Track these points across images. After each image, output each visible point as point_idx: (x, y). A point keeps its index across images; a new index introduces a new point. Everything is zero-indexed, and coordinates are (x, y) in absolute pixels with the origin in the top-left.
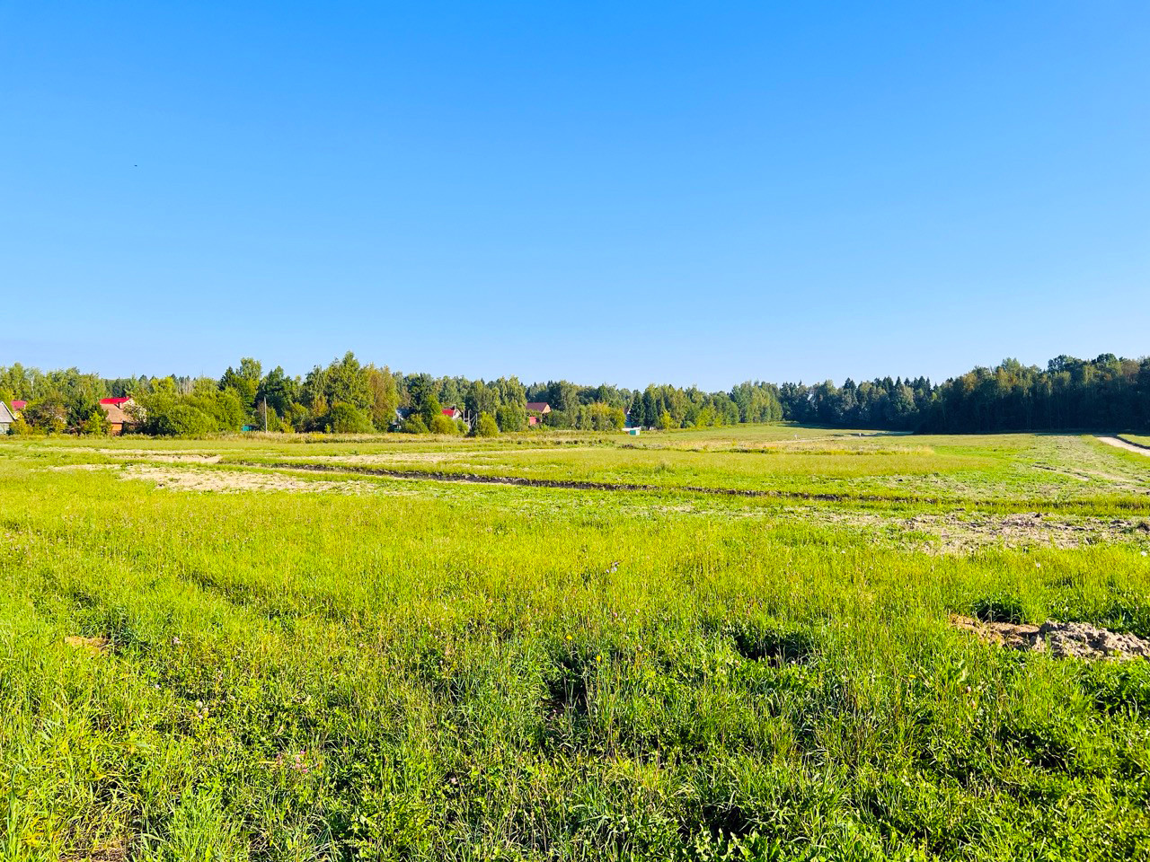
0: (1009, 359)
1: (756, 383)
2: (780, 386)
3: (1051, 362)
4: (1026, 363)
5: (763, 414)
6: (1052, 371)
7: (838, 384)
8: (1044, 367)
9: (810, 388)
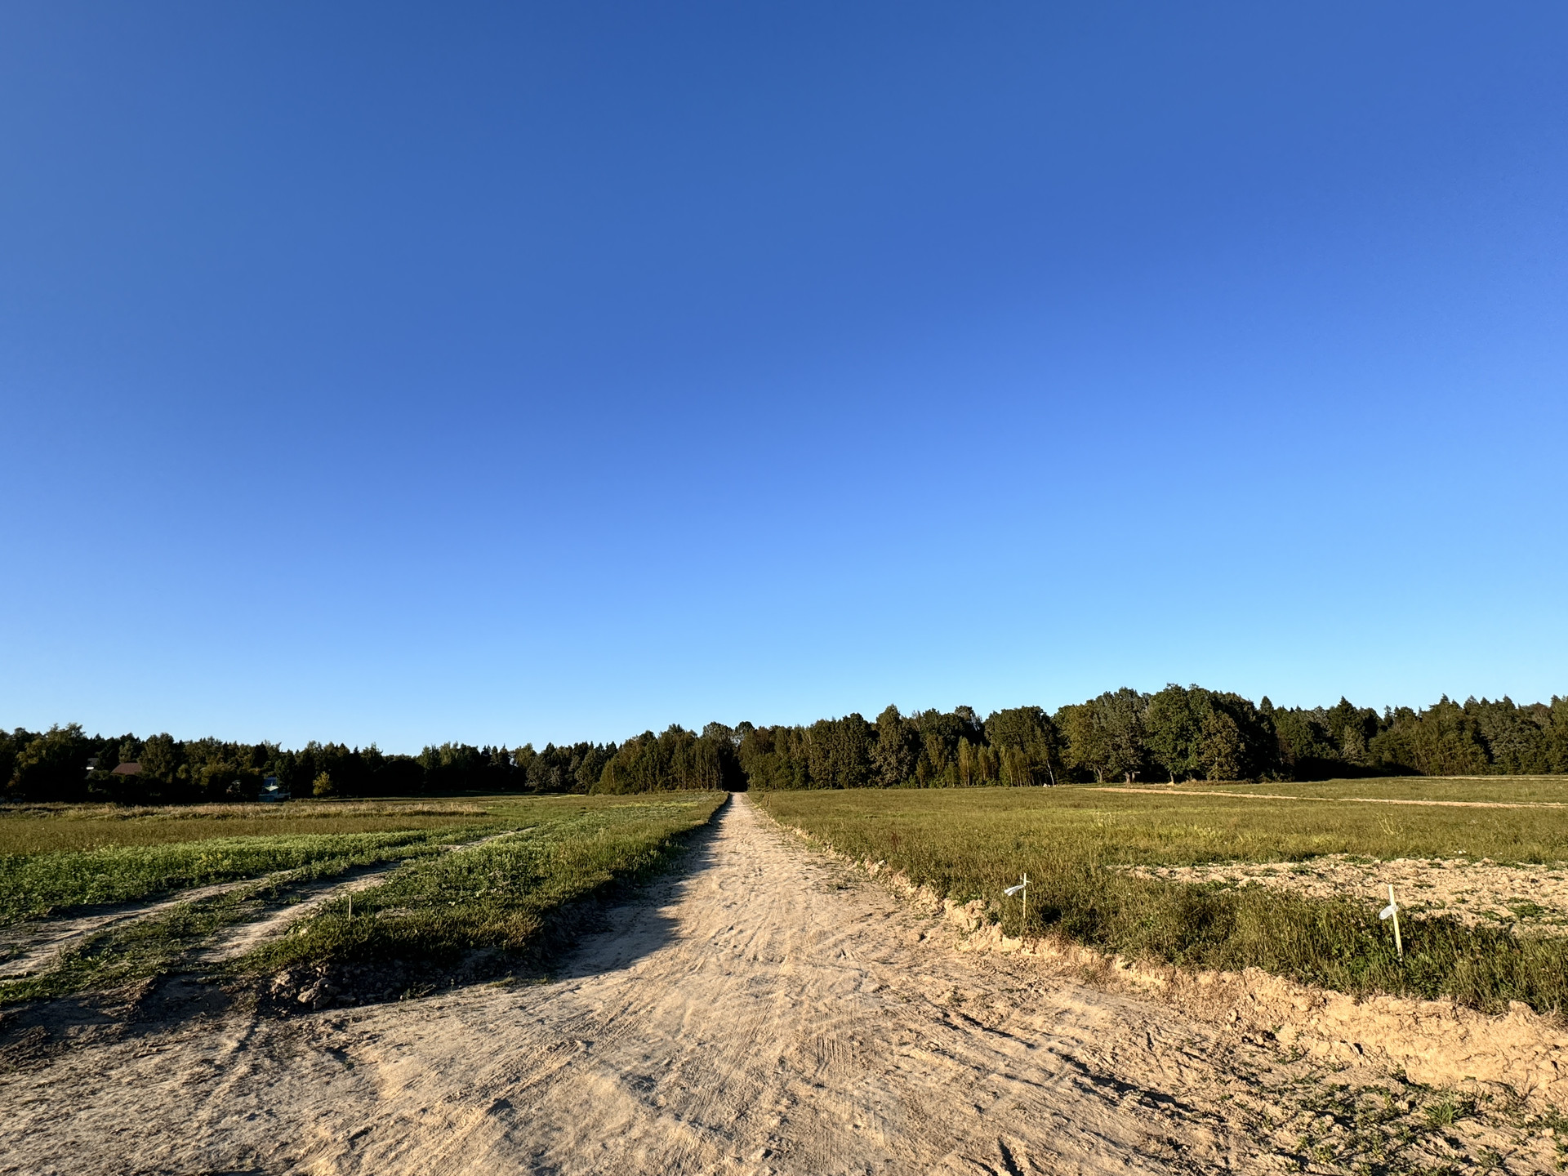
0: (674, 725)
1: (456, 745)
2: (480, 750)
3: (705, 728)
4: (687, 728)
6: (704, 736)
7: (539, 749)
8: (700, 734)
9: (513, 752)
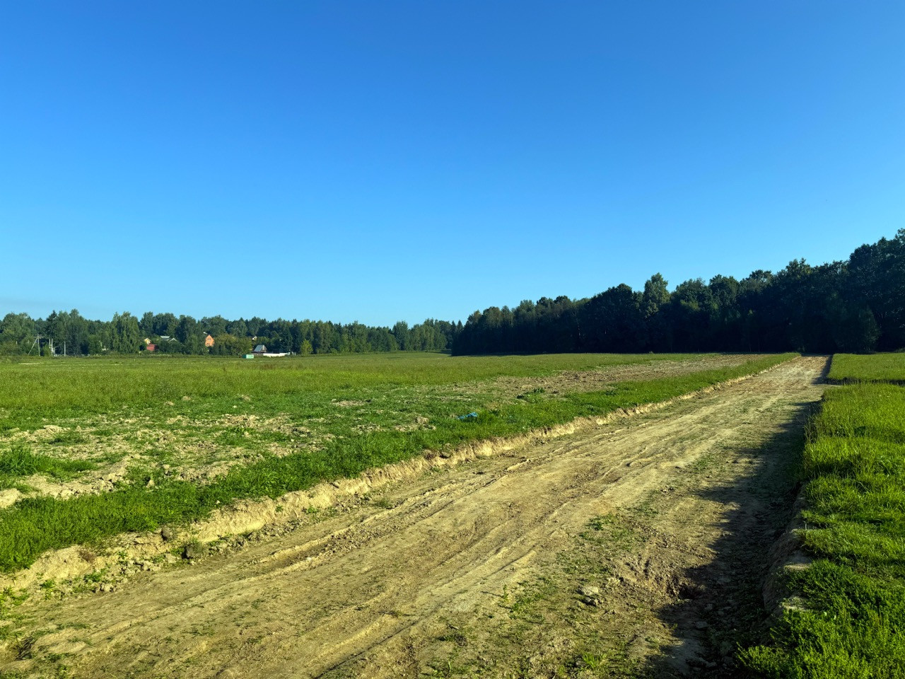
5: (424, 344)
